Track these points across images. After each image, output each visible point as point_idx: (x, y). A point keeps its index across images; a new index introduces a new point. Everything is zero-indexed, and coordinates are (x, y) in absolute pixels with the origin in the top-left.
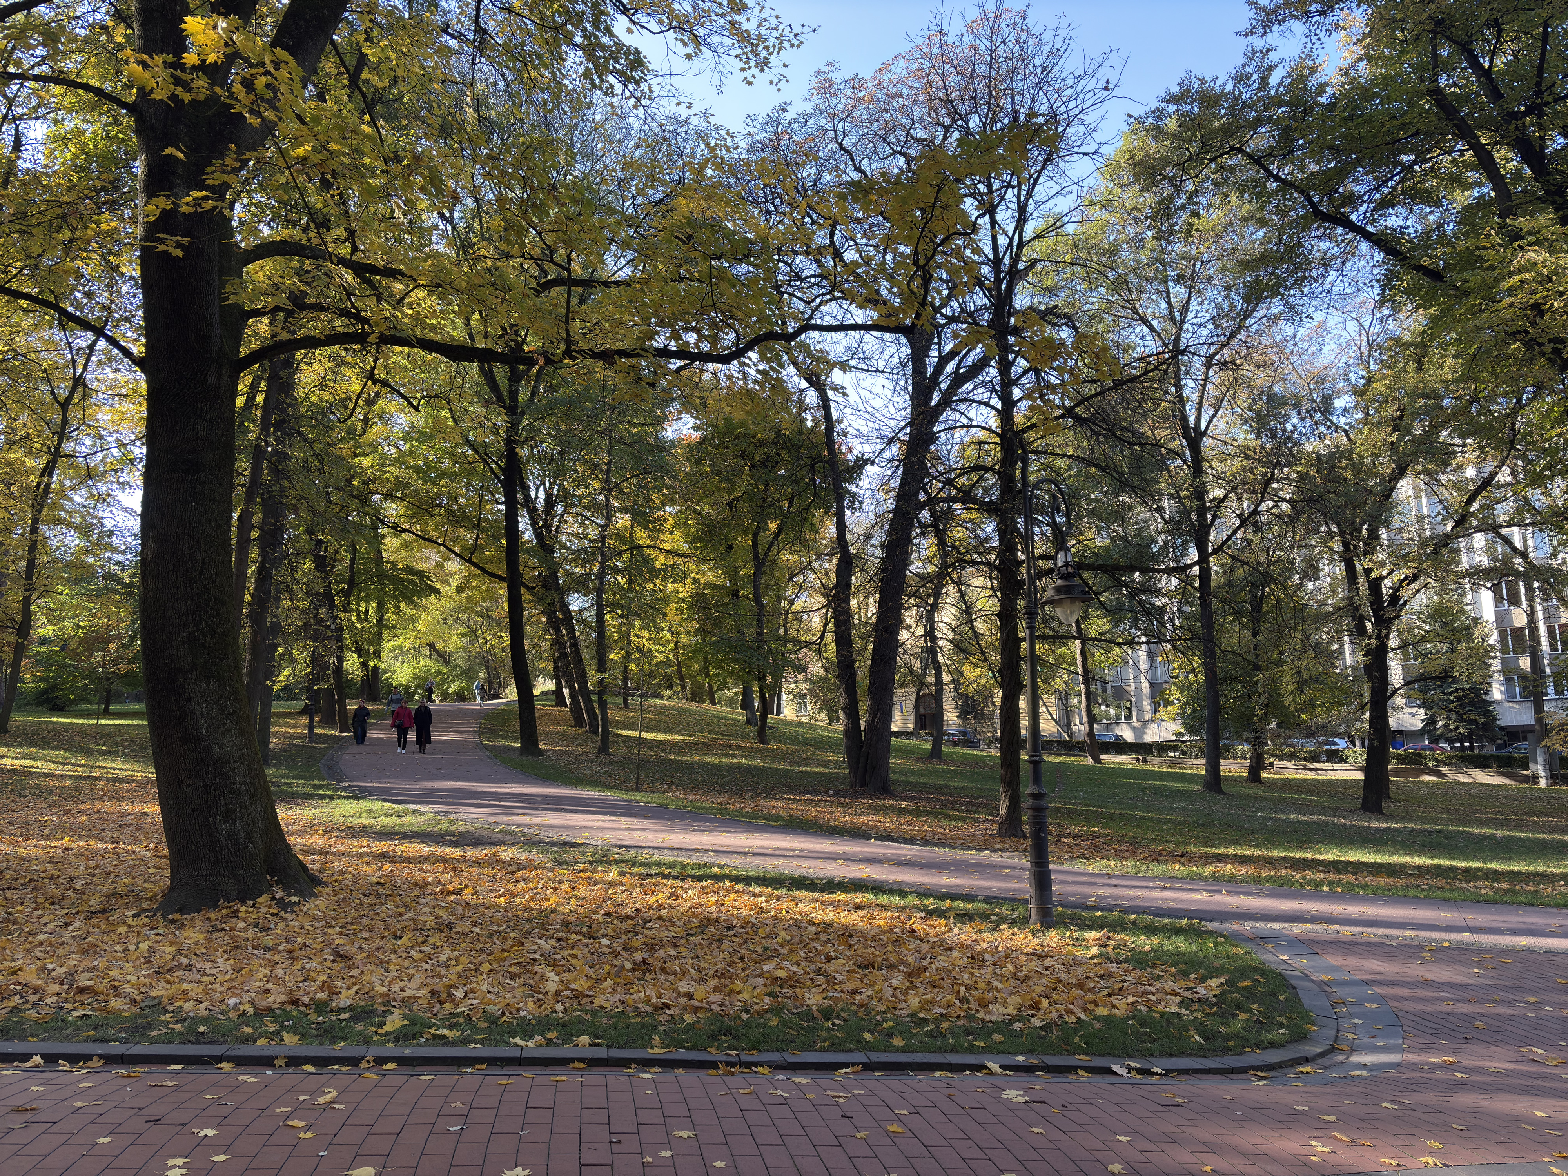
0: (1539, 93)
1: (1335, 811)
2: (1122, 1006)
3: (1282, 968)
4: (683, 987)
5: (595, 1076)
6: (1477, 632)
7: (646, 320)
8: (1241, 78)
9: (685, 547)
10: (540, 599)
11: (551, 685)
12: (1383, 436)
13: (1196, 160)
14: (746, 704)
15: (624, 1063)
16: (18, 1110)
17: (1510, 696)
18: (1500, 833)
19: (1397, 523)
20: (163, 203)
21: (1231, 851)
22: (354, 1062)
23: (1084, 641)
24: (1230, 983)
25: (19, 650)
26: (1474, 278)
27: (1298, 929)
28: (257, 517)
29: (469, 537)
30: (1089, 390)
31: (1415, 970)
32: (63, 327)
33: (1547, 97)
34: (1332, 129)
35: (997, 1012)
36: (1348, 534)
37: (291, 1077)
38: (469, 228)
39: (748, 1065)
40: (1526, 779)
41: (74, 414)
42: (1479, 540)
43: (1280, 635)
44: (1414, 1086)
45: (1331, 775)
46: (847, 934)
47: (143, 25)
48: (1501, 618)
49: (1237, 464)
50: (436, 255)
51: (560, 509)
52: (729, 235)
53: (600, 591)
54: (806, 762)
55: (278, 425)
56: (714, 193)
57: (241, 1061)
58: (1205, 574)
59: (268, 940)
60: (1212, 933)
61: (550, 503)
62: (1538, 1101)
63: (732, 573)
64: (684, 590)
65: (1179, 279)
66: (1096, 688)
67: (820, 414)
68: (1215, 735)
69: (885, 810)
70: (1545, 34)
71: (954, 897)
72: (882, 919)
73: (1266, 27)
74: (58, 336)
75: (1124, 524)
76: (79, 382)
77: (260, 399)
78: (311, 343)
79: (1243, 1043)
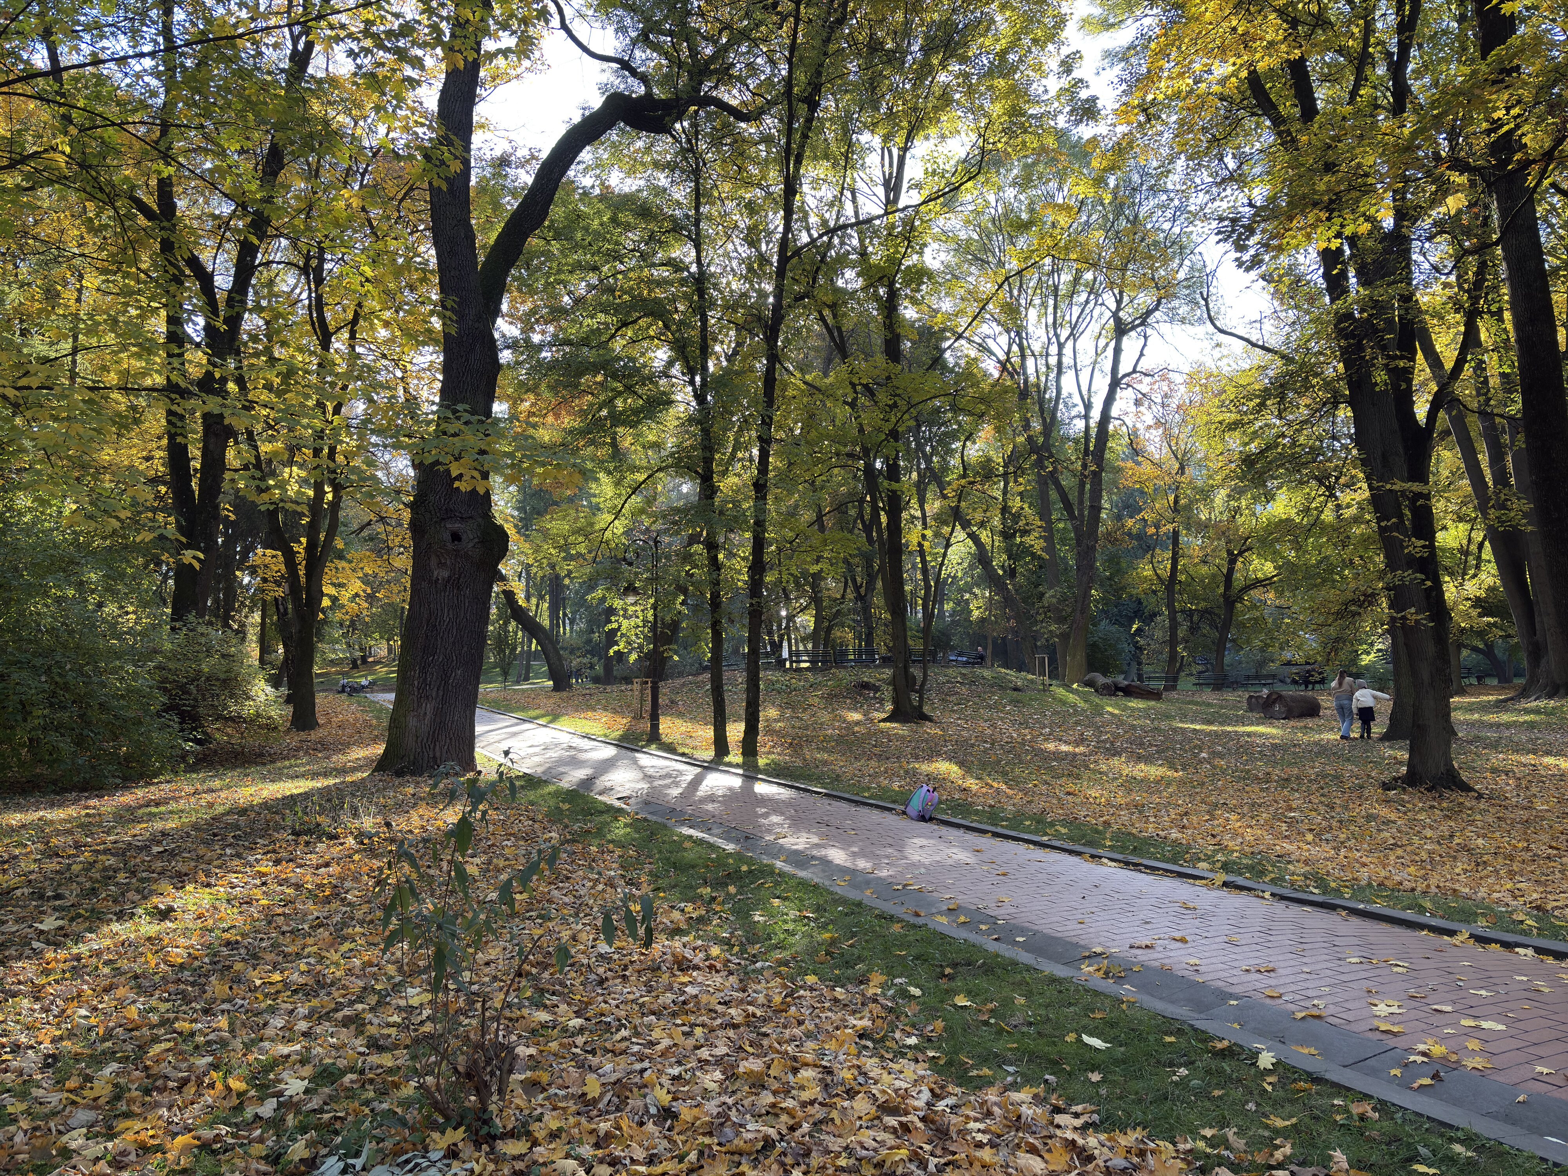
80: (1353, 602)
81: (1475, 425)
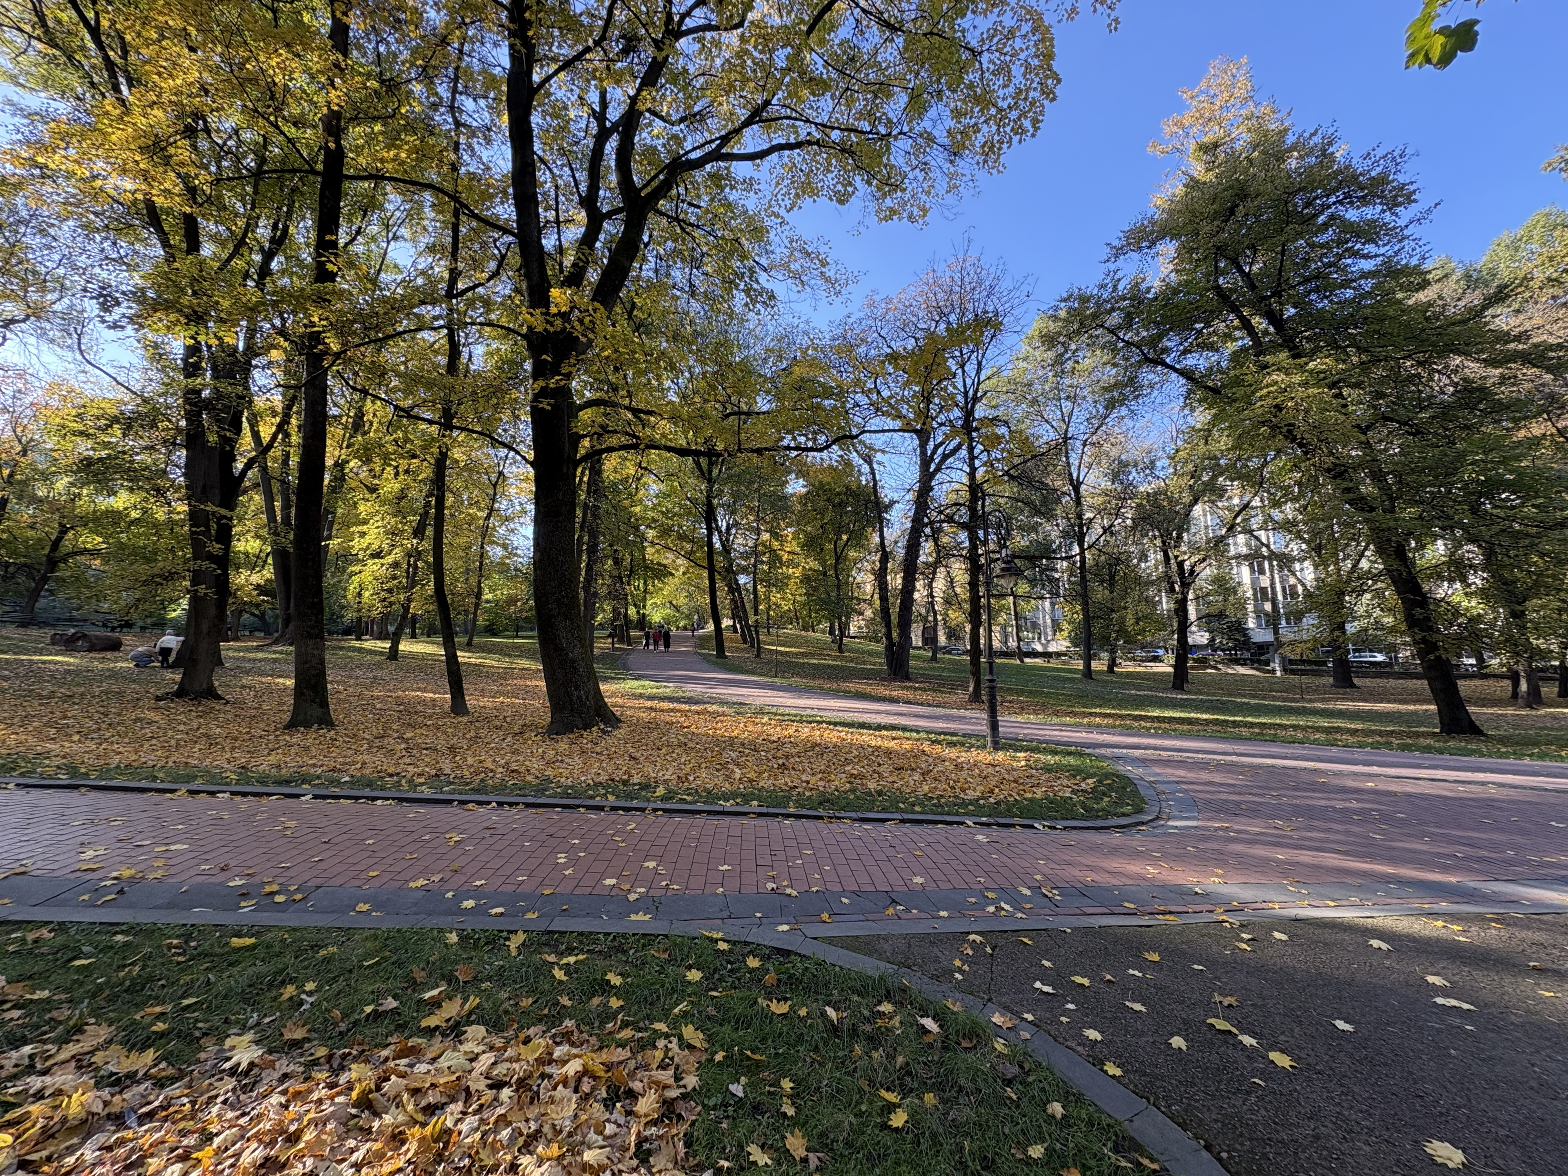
0: (1279, 285)
1: (1157, 689)
2: (1039, 793)
3: (1128, 774)
4: (804, 778)
5: (761, 822)
6: (1240, 590)
7: (779, 432)
8: (1103, 286)
9: (798, 550)
10: (724, 579)
11: (730, 622)
12: (1187, 481)
13: (1078, 333)
14: (831, 632)
15: (776, 815)
16: (487, 828)
17: (1259, 626)
18: (1253, 702)
19: (1193, 530)
20: (541, 383)
21: (1098, 710)
22: (643, 810)
23: (1015, 597)
24: (1100, 781)
25: (477, 606)
26: (1240, 392)
27: (1137, 753)
28: (586, 538)
29: (688, 546)
30: (1016, 461)
31: (1205, 776)
32: (493, 447)
33: (1284, 286)
34: (1155, 312)
35: (971, 795)
36: (1165, 536)
37: (613, 816)
38: (687, 388)
39: (839, 818)
40: (1268, 672)
41: (499, 489)
42: (1241, 538)
43: (1126, 593)
44: (1206, 839)
45: (1155, 670)
46: (889, 753)
47: (530, 295)
48: (1254, 582)
49: (1101, 499)
50: (670, 402)
51: (733, 531)
52: (821, 384)
53: (755, 573)
54: (864, 663)
55: (595, 492)
56: (813, 363)
57: (588, 808)
58: (1083, 560)
59: (598, 749)
60: (1089, 755)
61: (728, 529)
62: (1279, 850)
63: (823, 563)
64: (798, 572)
65: (1068, 398)
66: (1021, 622)
67: (870, 477)
68: (1088, 647)
69: (907, 688)
70: (1283, 251)
71: (946, 734)
72: (907, 745)
73: (1116, 256)
74: (491, 451)
75: (1037, 533)
76: (501, 473)
77: (585, 479)
78: (611, 450)
79: (1107, 814)
80: (160, 576)
81: (276, 487)
